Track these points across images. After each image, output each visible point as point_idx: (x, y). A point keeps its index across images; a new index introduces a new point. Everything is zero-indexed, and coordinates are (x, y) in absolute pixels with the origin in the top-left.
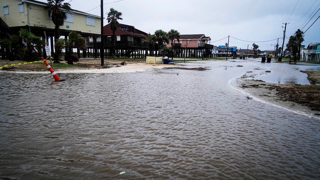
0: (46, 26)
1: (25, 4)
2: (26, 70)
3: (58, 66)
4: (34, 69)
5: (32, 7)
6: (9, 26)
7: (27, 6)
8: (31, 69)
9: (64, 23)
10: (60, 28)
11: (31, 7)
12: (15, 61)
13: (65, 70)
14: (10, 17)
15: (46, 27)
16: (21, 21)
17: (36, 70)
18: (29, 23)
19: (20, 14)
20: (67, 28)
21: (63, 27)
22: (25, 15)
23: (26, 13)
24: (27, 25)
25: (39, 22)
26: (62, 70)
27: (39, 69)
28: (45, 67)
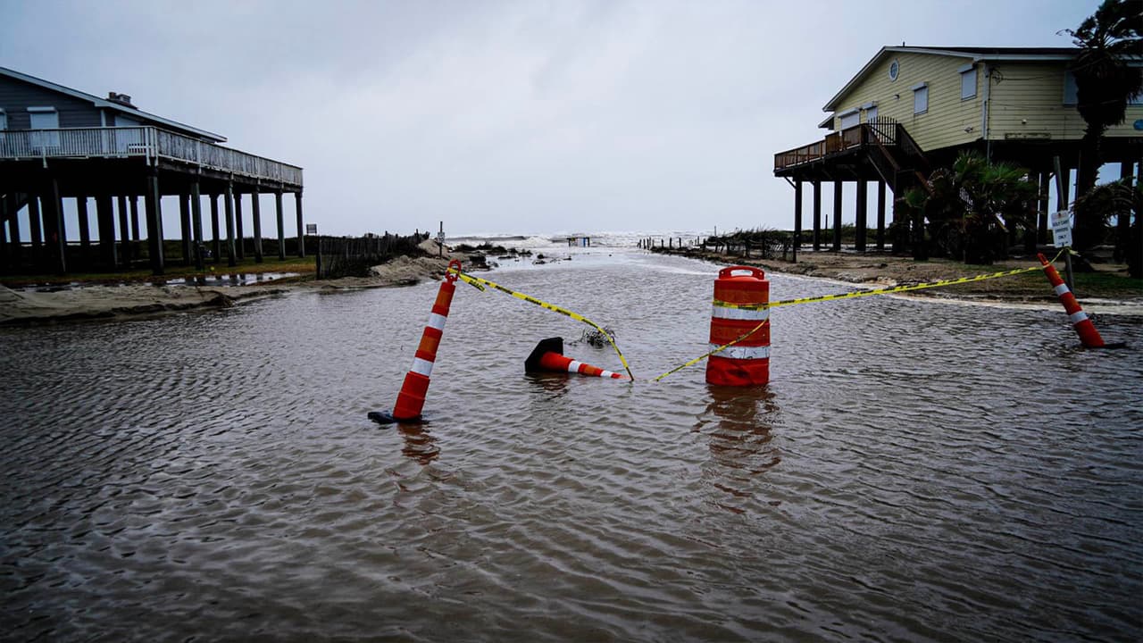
0: (1046, 135)
1: (982, 66)
2: (970, 296)
3: (1088, 285)
4: (997, 291)
5: (1006, 74)
6: (924, 150)
7: (988, 73)
8: (986, 292)
9: (1129, 112)
10: (1108, 132)
11: (1002, 72)
12: (930, 259)
13: (1118, 302)
14: (930, 118)
15: (1046, 137)
16: (962, 127)
17: (1003, 295)
18: (988, 129)
19: (963, 104)
20: (1137, 132)
21: (1119, 127)
22: (979, 104)
23: (983, 97)
24: (982, 138)
25: (1024, 123)
26: (1106, 301)
27: (1013, 293)
28: (1037, 287)
